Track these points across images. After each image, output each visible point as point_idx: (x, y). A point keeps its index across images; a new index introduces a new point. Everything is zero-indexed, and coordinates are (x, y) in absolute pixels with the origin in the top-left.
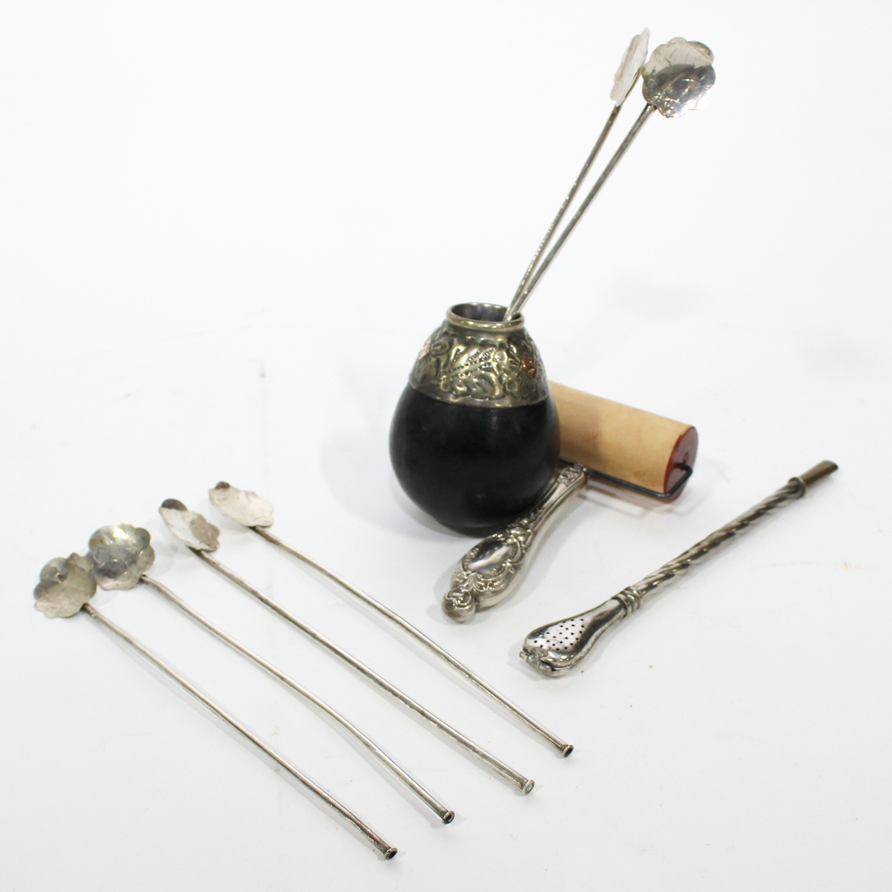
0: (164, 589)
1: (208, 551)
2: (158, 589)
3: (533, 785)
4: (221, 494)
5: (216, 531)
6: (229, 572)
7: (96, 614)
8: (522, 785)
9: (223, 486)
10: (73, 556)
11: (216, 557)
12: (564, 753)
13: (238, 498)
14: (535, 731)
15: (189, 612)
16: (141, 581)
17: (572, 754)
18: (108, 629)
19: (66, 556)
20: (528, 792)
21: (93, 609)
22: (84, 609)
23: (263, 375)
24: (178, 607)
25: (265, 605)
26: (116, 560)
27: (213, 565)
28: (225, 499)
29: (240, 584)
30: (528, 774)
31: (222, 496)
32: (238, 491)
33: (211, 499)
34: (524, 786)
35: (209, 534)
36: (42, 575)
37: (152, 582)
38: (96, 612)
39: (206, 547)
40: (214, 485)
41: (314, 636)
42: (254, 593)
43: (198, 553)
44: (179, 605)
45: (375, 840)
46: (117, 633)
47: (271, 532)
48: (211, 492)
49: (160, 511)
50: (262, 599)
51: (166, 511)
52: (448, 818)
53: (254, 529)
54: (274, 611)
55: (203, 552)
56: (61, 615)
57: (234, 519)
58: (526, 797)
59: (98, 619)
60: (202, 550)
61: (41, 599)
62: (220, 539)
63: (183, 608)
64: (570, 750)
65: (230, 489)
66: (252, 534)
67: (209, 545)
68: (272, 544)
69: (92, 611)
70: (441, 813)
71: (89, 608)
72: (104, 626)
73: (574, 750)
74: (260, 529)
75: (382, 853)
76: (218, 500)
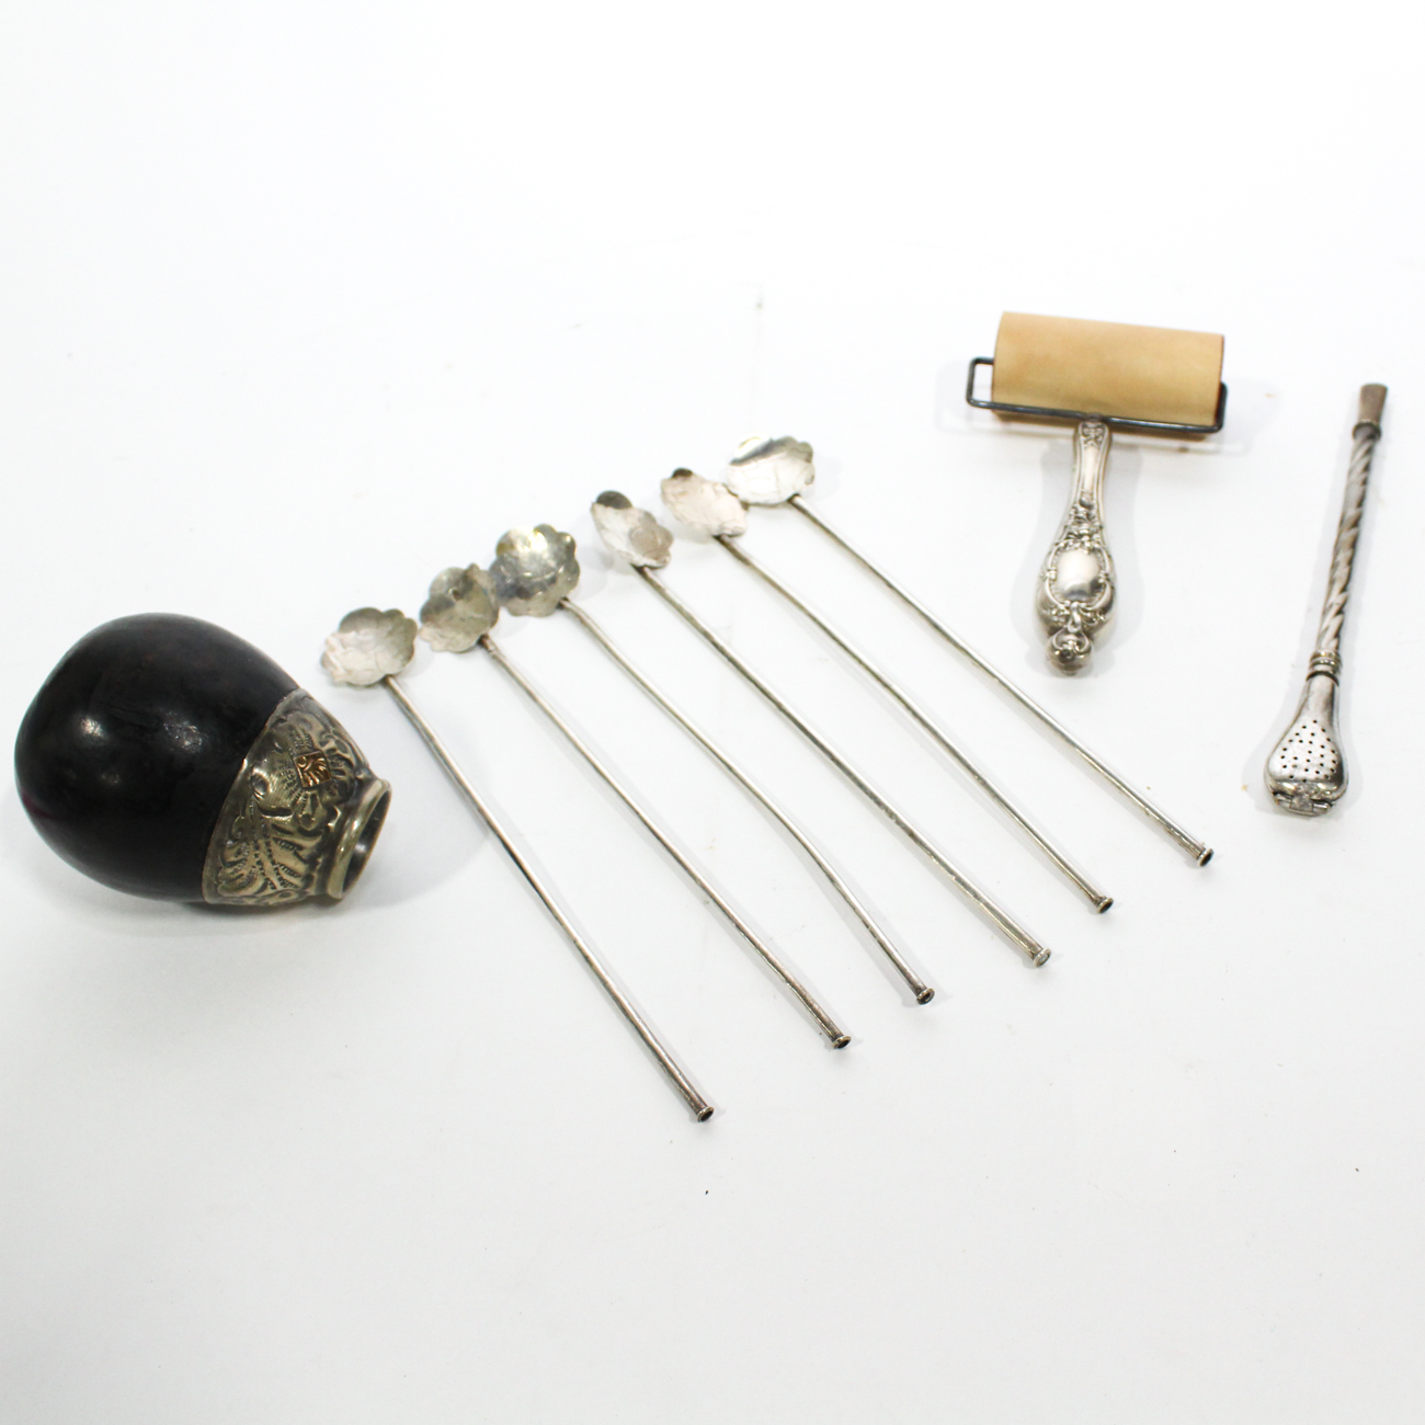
0: (588, 621)
1: (653, 568)
2: (581, 620)
3: (1049, 956)
4: (679, 485)
5: (668, 538)
6: (678, 601)
7: (495, 653)
8: (1033, 956)
9: (682, 474)
10: (472, 567)
11: (663, 577)
12: (1099, 908)
13: (702, 491)
14: (1064, 871)
15: (617, 658)
16: (560, 607)
17: (1110, 910)
18: (508, 676)
19: (464, 566)
20: (1040, 964)
21: (493, 644)
22: (482, 642)
23: (759, 305)
24: (603, 647)
25: (720, 654)
26: (528, 574)
27: (658, 589)
28: (683, 493)
29: (689, 619)
30: (1044, 939)
31: (679, 489)
32: (703, 481)
33: (664, 494)
34: (1037, 956)
35: (659, 541)
36: (432, 589)
37: (574, 609)
38: (496, 649)
39: (653, 563)
40: (670, 473)
41: (780, 707)
42: (707, 635)
43: (640, 570)
44: (606, 646)
45: (823, 1021)
46: (520, 683)
47: (741, 544)
48: (664, 484)
49: (593, 510)
50: (716, 645)
51: (600, 508)
52: (925, 998)
53: (718, 538)
54: (731, 664)
55: (647, 570)
56: (451, 648)
57: (691, 524)
58: (1038, 970)
59: (497, 660)
60: (646, 566)
61: (429, 623)
62: (673, 549)
63: (610, 651)
64: (1108, 905)
65: (692, 478)
66: (716, 547)
67: (656, 559)
68: (740, 563)
69: (491, 648)
70: (917, 990)
71: (488, 642)
72: (504, 670)
73: (1113, 905)
74: (727, 539)
75: (829, 1040)
76: (675, 495)
